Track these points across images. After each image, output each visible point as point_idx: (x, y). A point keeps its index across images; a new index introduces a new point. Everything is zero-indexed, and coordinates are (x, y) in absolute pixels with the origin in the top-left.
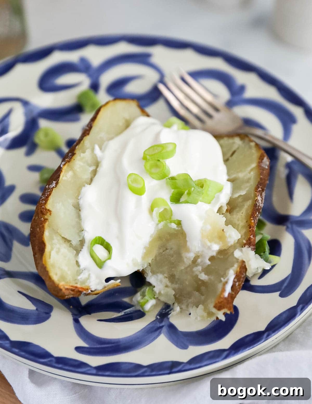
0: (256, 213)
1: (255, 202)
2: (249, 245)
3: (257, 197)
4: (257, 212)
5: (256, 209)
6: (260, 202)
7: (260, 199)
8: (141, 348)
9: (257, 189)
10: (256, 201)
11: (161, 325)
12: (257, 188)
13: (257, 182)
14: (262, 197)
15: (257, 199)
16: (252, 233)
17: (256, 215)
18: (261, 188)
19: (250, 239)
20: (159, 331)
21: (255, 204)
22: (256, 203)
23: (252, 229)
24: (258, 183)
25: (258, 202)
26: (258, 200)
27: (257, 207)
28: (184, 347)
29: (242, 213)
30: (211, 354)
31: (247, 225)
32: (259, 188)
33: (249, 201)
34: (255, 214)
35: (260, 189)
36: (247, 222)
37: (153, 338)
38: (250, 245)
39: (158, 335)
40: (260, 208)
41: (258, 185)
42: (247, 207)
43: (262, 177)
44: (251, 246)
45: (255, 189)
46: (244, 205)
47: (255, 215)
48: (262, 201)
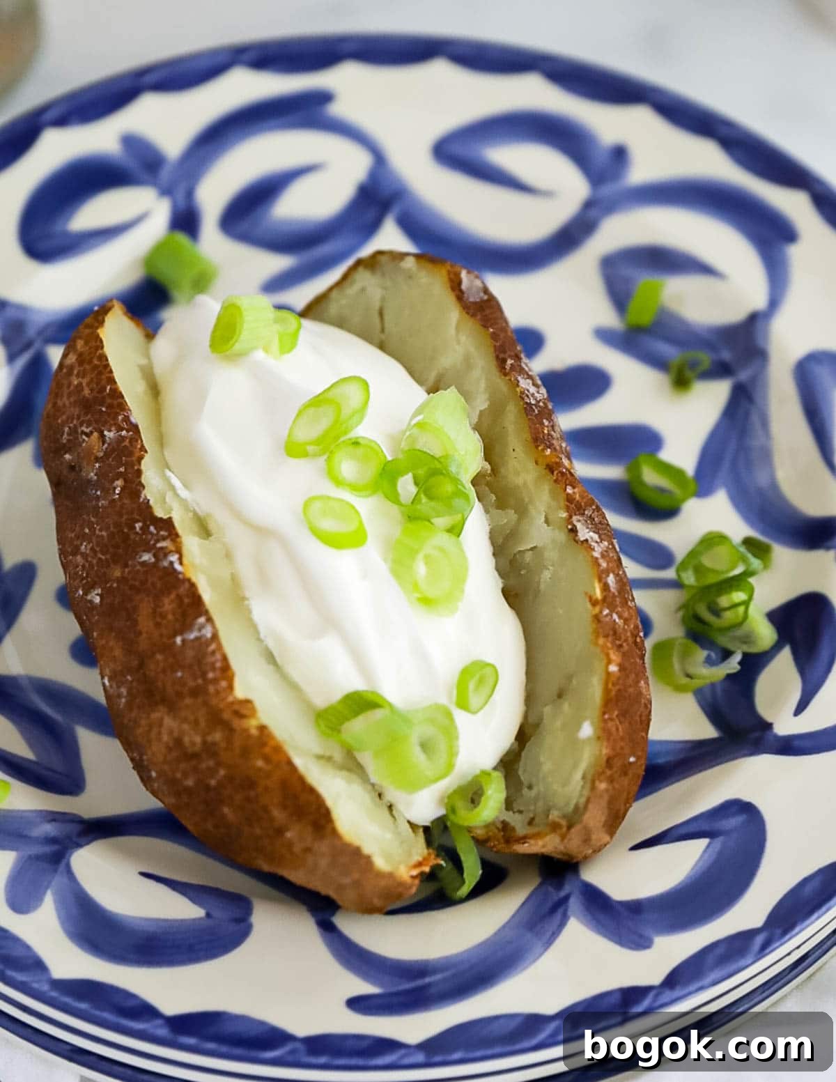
0: (543, 424)
1: (522, 403)
2: (577, 513)
3: (518, 386)
4: (545, 421)
5: (536, 415)
6: (532, 389)
7: (529, 384)
8: (525, 969)
9: (505, 369)
10: (523, 399)
11: (562, 894)
12: (501, 362)
13: (492, 350)
14: (528, 375)
15: (521, 392)
16: (564, 481)
17: (546, 432)
18: (511, 357)
19: (570, 499)
20: (560, 911)
21: (525, 408)
22: (527, 403)
23: (557, 474)
24: (495, 351)
25: (527, 396)
26: (526, 392)
27: (534, 411)
28: (640, 943)
29: (514, 450)
30: (720, 950)
31: (544, 472)
32: (504, 361)
33: (508, 408)
34: (543, 428)
35: (510, 362)
36: (537, 463)
37: (551, 933)
38: (582, 511)
39: (562, 924)
40: (544, 403)
41: (497, 357)
42: (513, 426)
43: (491, 330)
44: (584, 510)
45: (501, 371)
46: (504, 428)
47: (543, 432)
48: (535, 384)
